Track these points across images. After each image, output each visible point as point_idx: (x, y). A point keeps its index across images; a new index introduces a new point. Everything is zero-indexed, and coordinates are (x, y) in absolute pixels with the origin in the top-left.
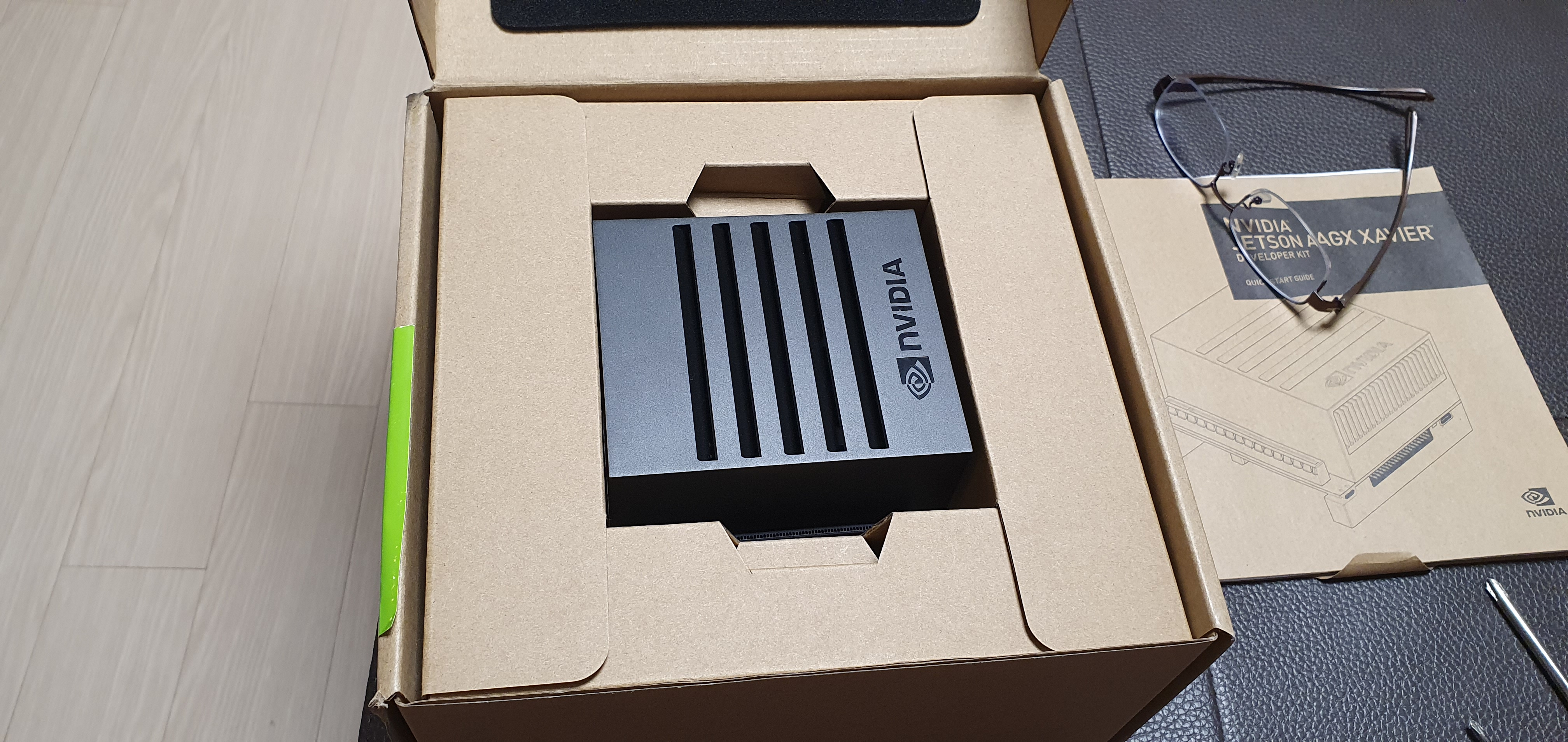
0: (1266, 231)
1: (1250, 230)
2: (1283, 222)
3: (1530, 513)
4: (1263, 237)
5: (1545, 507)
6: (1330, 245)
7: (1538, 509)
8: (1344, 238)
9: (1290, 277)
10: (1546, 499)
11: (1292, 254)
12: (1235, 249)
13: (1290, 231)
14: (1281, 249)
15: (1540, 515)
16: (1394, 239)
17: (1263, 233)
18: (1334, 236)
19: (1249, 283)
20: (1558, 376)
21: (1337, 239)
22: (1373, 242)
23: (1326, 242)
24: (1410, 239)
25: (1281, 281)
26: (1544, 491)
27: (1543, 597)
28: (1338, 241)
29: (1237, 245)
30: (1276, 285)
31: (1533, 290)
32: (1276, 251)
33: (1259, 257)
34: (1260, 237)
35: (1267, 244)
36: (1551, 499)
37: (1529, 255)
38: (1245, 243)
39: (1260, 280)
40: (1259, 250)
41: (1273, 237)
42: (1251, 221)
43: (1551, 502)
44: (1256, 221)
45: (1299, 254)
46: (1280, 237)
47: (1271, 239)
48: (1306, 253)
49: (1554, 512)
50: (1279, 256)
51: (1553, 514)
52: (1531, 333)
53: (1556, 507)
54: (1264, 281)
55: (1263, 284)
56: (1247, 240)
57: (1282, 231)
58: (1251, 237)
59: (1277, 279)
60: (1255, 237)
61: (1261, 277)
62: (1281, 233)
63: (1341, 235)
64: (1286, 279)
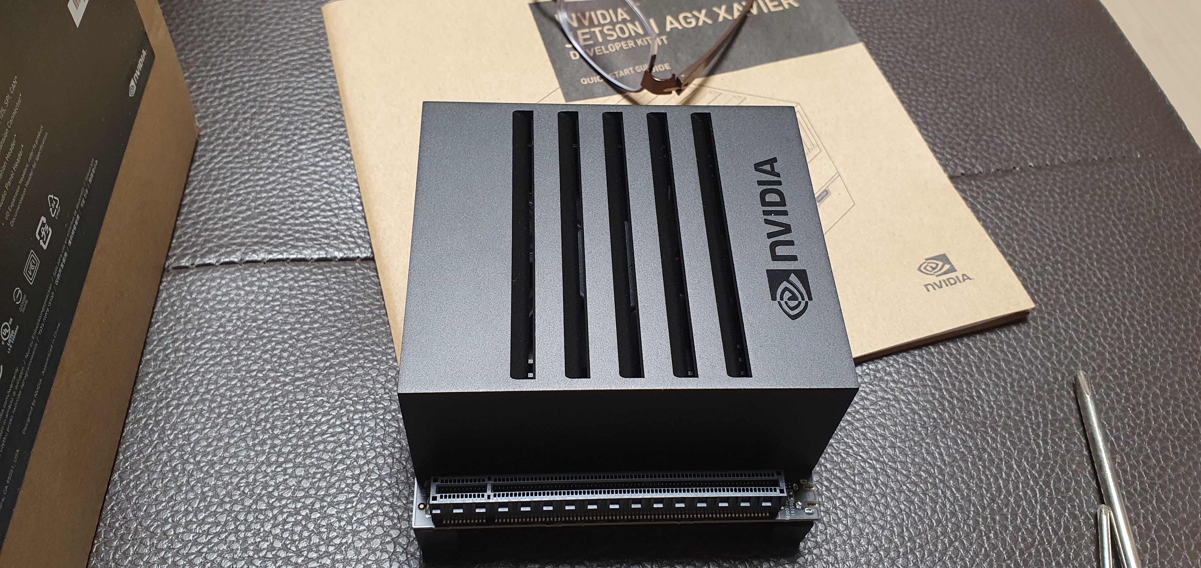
0: (602, 22)
2: (620, 11)
3: (930, 287)
4: (600, 28)
5: (945, 277)
6: (680, 28)
7: (937, 280)
8: (697, 19)
9: (631, 69)
10: (947, 267)
11: (631, 44)
12: (569, 46)
13: (628, 18)
14: (619, 39)
15: (941, 287)
17: (600, 24)
18: (685, 18)
19: (585, 81)
20: (950, 130)
21: (689, 20)
22: (730, 18)
23: (676, 25)
24: (772, 9)
25: (622, 74)
26: (944, 258)
27: (954, 385)
28: (690, 23)
29: (570, 43)
30: (616, 79)
31: (914, 47)
32: (614, 42)
33: (597, 51)
34: (597, 30)
35: (604, 35)
36: (952, 266)
38: (581, 38)
39: (598, 77)
40: (597, 43)
41: (610, 27)
42: (587, 14)
43: (952, 270)
44: (593, 14)
45: (641, 41)
46: (617, 27)
47: (608, 30)
49: (957, 280)
50: (618, 48)
51: (955, 283)
52: (916, 90)
53: (959, 274)
54: (602, 77)
55: (602, 80)
56: (581, 34)
57: (620, 19)
58: (587, 30)
59: (616, 73)
60: (592, 30)
61: (599, 74)
62: (618, 22)
63: (694, 16)
64: (626, 72)
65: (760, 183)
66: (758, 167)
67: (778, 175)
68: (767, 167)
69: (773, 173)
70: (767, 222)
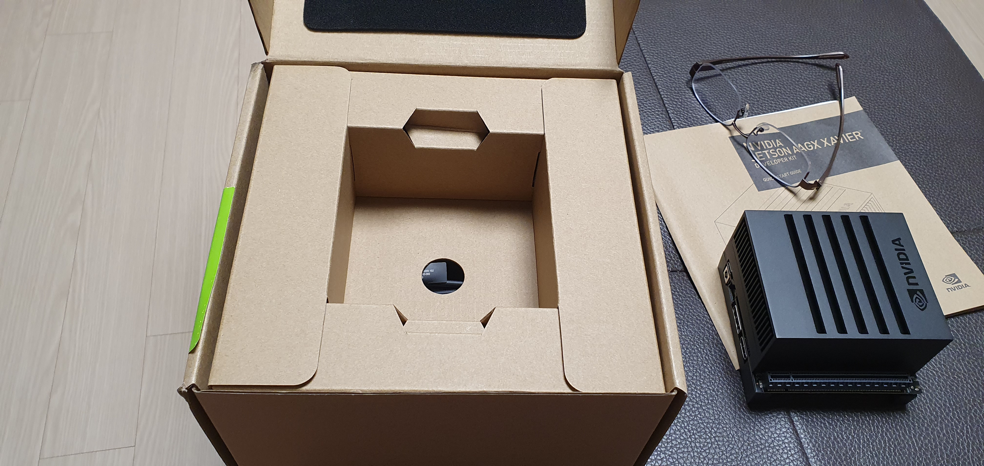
0: (768, 147)
1: (759, 148)
2: (777, 141)
3: (949, 290)
4: (768, 151)
5: (957, 285)
6: (806, 150)
7: (953, 286)
8: (814, 145)
9: (788, 173)
10: (956, 280)
11: (786, 159)
12: (754, 161)
13: (782, 145)
14: (779, 157)
15: (955, 290)
16: (842, 141)
17: (767, 149)
18: (807, 145)
19: (765, 180)
20: (948, 208)
21: (809, 146)
22: (830, 145)
23: (804, 149)
24: (851, 140)
25: (783, 176)
26: (954, 275)
27: (965, 337)
28: (810, 148)
29: (754, 159)
30: (780, 178)
31: (924, 161)
32: (777, 158)
33: (768, 164)
34: (766, 152)
35: (771, 155)
36: (959, 279)
37: (918, 141)
38: (758, 156)
39: (771, 177)
40: (767, 159)
41: (774, 150)
42: (759, 143)
43: (959, 281)
44: (762, 142)
45: (790, 159)
46: (777, 150)
47: (772, 152)
48: (794, 157)
49: (962, 287)
50: (779, 161)
51: (962, 288)
52: (928, 185)
53: (963, 283)
54: (773, 177)
55: (773, 179)
56: (759, 154)
57: (778, 146)
58: (761, 152)
59: (780, 175)
60: (763, 152)
61: (771, 176)
62: (777, 148)
63: (812, 144)
64: (785, 175)
65: (896, 250)
66: (893, 242)
67: (903, 246)
68: (897, 242)
69: (900, 245)
70: (903, 267)
